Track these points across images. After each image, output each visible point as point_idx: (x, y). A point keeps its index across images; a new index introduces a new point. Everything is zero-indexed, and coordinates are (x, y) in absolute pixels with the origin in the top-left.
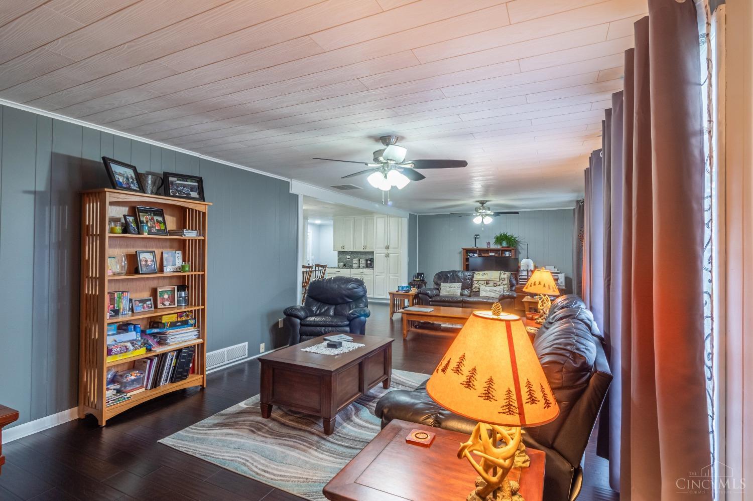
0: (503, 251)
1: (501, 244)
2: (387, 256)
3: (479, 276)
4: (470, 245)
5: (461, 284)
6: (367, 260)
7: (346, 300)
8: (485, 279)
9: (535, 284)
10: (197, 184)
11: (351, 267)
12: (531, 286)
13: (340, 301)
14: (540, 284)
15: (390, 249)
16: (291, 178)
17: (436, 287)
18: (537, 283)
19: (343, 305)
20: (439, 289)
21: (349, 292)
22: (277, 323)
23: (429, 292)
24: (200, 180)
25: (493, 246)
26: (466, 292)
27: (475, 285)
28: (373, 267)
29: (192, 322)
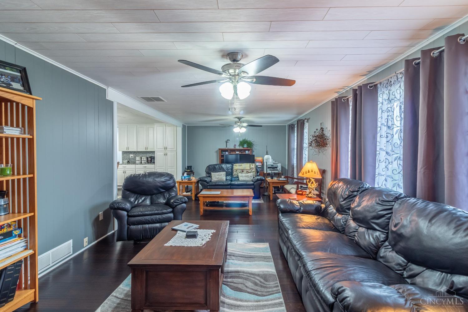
0: (245, 150)
1: (243, 146)
2: (166, 155)
3: (237, 166)
4: (224, 147)
5: (225, 172)
6: (147, 158)
7: (160, 190)
8: (241, 169)
9: (309, 172)
10: (19, 74)
11: (134, 163)
12: (306, 173)
13: (155, 192)
14: (312, 171)
15: (168, 150)
16: (108, 85)
17: (207, 175)
18: (310, 171)
19: (158, 195)
20: (210, 177)
21: (163, 183)
22: (98, 217)
23: (207, 179)
24: (23, 71)
25: (237, 147)
26: (229, 178)
27: (234, 173)
28: (154, 163)
29: (17, 232)
